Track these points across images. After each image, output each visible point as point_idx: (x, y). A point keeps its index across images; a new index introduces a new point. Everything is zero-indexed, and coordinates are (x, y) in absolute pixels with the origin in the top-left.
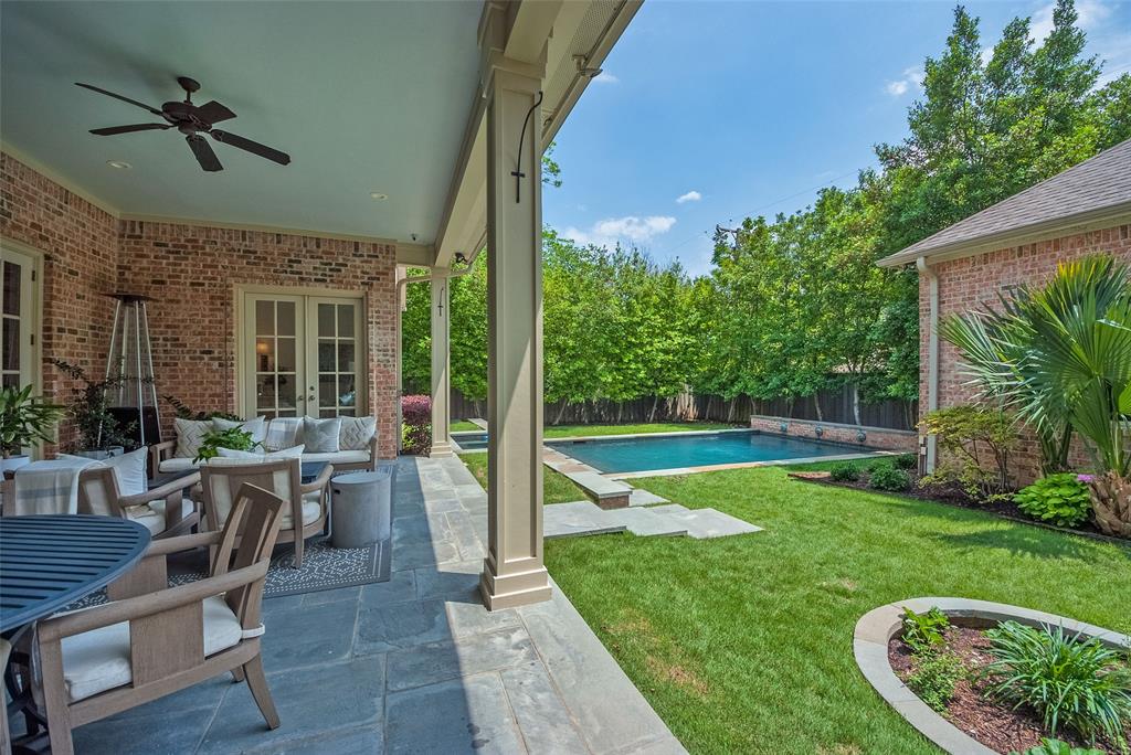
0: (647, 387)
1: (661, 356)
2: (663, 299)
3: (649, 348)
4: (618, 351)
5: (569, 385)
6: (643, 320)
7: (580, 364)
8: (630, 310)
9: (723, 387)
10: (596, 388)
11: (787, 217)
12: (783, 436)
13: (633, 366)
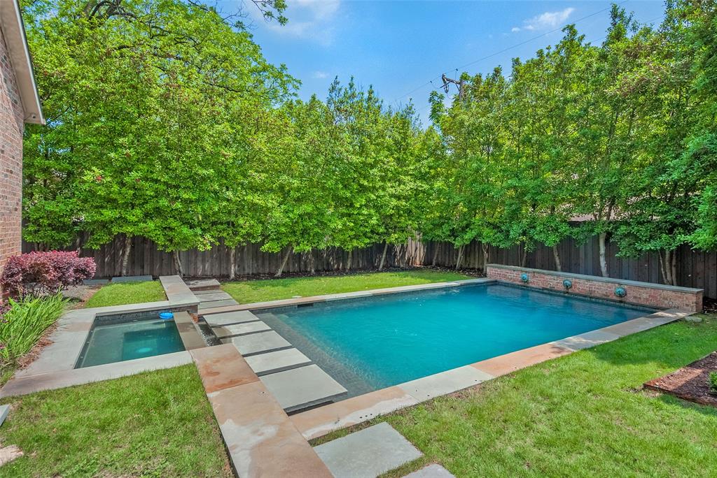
0: (378, 234)
1: (394, 202)
2: (397, 143)
3: (381, 193)
4: (349, 195)
5: (294, 233)
6: (376, 162)
7: (307, 208)
8: (363, 150)
9: (453, 233)
10: (324, 235)
11: (523, 62)
12: (524, 287)
13: (365, 212)
